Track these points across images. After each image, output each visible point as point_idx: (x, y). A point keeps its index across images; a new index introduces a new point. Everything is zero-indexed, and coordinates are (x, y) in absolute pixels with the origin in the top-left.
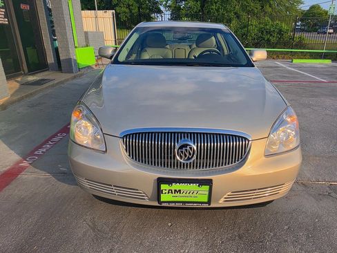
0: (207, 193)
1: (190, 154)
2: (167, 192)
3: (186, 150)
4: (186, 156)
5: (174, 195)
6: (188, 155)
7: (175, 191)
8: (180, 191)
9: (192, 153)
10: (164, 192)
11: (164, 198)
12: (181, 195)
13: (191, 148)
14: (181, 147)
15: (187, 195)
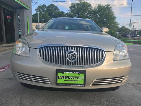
0: (83, 78)
1: (74, 57)
2: (61, 77)
3: (72, 54)
4: (72, 58)
5: (65, 79)
6: (73, 57)
7: (66, 77)
8: (68, 77)
9: (75, 56)
10: (59, 77)
11: (59, 81)
12: (69, 79)
13: (74, 53)
14: (69, 53)
15: (72, 80)
